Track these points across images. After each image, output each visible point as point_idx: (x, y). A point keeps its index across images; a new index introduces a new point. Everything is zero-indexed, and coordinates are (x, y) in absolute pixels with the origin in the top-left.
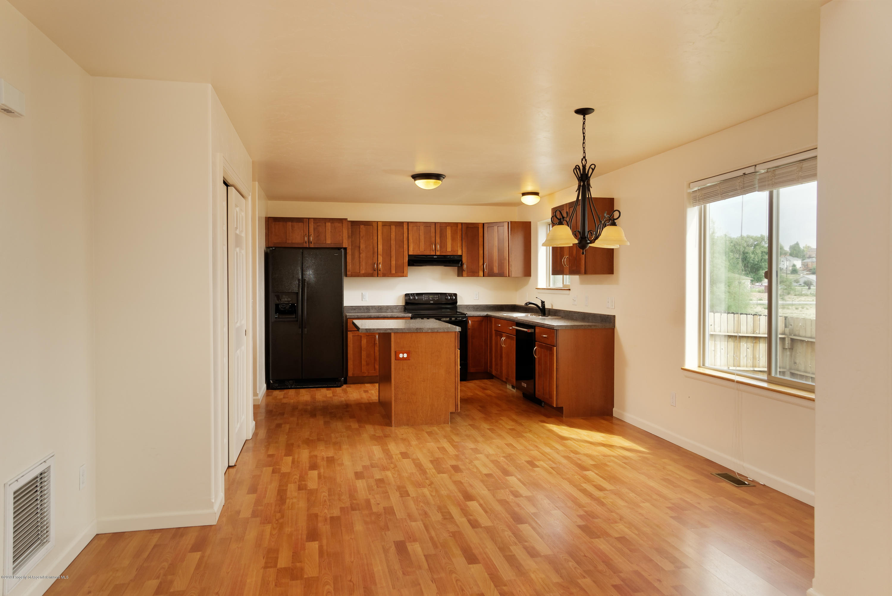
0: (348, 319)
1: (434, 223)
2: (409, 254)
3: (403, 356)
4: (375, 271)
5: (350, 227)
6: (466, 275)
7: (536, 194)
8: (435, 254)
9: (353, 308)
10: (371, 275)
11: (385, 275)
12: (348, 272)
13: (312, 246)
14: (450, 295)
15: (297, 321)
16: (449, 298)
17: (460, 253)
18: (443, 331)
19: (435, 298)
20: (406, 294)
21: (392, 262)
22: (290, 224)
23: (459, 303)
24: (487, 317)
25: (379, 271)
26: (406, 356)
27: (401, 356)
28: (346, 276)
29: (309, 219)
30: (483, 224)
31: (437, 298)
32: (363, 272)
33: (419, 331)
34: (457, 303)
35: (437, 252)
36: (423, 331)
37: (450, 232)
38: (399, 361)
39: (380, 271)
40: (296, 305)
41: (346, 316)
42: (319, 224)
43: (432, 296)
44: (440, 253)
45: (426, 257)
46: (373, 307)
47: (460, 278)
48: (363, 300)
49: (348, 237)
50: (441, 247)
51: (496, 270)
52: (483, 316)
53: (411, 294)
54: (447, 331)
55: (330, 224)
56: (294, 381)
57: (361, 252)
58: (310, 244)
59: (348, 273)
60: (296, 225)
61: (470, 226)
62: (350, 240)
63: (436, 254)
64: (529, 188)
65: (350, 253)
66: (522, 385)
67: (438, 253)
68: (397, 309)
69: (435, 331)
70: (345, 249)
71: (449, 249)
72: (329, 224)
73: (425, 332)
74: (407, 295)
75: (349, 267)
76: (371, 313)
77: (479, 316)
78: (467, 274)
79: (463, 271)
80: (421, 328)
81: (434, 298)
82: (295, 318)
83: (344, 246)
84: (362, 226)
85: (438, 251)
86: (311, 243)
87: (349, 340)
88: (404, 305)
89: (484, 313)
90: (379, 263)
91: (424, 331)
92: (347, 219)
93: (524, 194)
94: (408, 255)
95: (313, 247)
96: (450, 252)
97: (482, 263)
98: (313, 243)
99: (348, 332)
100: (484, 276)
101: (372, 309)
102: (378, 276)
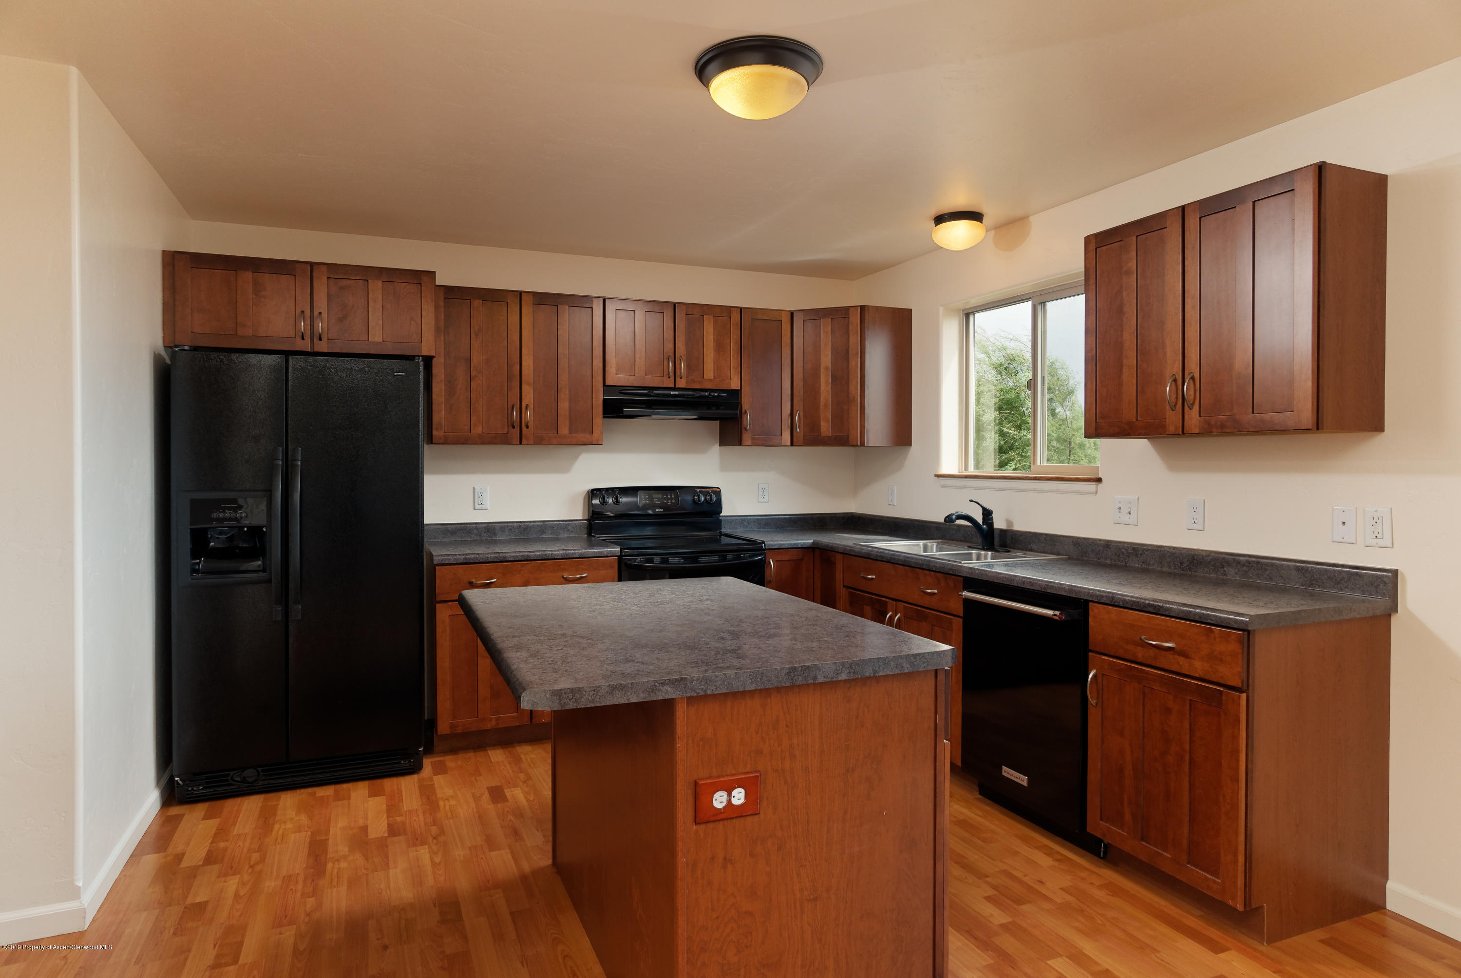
0: (437, 567)
1: (673, 304)
2: (609, 382)
3: (729, 801)
4: (513, 427)
5: (442, 304)
6: (749, 443)
7: (975, 216)
8: (672, 386)
9: (448, 531)
10: (505, 440)
11: (540, 441)
12: (437, 429)
13: (322, 347)
14: (705, 490)
15: (269, 581)
16: (703, 499)
17: (735, 385)
18: (897, 671)
19: (667, 499)
20: (593, 490)
21: (561, 405)
22: (248, 275)
23: (726, 511)
24: (814, 549)
25: (524, 428)
26: (742, 801)
27: (719, 800)
28: (430, 440)
29: (312, 265)
30: (792, 314)
31: (671, 499)
32: (479, 430)
33: (800, 681)
34: (721, 512)
35: (678, 379)
36: (815, 678)
37: (711, 330)
38: (711, 825)
39: (527, 427)
40: (264, 529)
41: (431, 556)
42: (345, 283)
43: (660, 496)
44: (687, 383)
45: (650, 393)
46: (505, 527)
47: (733, 451)
48: (477, 506)
49: (437, 330)
50: (689, 367)
51: (826, 428)
52: (805, 546)
53: (607, 489)
54: (911, 670)
55: (380, 284)
56: (260, 769)
57: (473, 374)
58: (316, 341)
59: (435, 433)
60: (268, 280)
61: (759, 317)
62: (443, 338)
63: (677, 387)
64: (960, 201)
65: (442, 377)
66: (1004, 774)
67: (681, 384)
68: (568, 530)
69: (867, 674)
70: (428, 361)
71: (709, 372)
72: (376, 286)
73: (825, 683)
74: (594, 493)
75: (439, 415)
76: (502, 542)
77: (794, 547)
78: (753, 439)
79: (743, 431)
80: (808, 668)
81: (665, 499)
82: (264, 571)
83: (425, 353)
84: (477, 303)
85: (681, 378)
86: (320, 339)
87: (439, 630)
88: (586, 518)
89: (807, 540)
90: (524, 405)
91: (820, 679)
92: (432, 274)
93: (940, 219)
94: (604, 385)
95: (326, 351)
96: (710, 380)
97: (789, 412)
98: (325, 338)
99: (438, 606)
100: (792, 444)
101: (503, 531)
102: (521, 443)
